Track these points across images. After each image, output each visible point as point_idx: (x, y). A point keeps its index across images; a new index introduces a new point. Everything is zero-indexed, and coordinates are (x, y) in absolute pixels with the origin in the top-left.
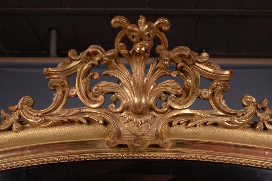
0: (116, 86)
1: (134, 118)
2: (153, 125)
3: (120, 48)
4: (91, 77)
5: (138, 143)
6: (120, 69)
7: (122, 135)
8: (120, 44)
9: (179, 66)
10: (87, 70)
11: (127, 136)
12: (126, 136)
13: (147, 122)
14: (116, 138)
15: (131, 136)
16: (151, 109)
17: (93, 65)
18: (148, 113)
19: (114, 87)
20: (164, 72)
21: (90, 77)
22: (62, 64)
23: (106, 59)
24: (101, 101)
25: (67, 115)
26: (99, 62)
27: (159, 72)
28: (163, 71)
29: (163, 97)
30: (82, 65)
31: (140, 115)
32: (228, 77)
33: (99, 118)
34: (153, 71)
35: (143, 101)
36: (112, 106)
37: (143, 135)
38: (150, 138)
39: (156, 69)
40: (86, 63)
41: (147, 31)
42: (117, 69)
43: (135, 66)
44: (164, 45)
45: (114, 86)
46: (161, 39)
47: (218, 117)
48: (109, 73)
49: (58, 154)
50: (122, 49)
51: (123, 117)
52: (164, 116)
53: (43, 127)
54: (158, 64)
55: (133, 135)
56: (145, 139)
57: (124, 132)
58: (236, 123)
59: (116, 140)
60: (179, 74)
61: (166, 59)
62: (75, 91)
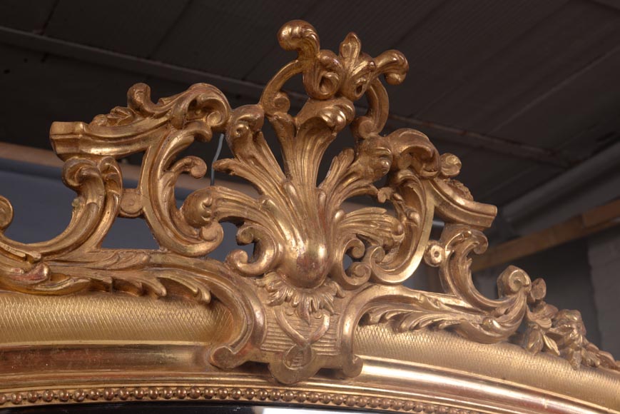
0: (250, 204)
1: (294, 295)
2: (336, 317)
3: (276, 104)
4: (182, 170)
5: (296, 361)
6: (261, 160)
7: (264, 336)
8: (279, 96)
9: (400, 176)
10: (181, 148)
11: (275, 340)
12: (271, 340)
13: (324, 308)
14: (249, 344)
15: (286, 341)
16: (332, 274)
17: (198, 137)
18: (322, 286)
19: (245, 205)
20: (367, 187)
21: (180, 168)
22: (109, 119)
23: (241, 126)
24: (216, 238)
25: (113, 267)
26: (216, 131)
27: (352, 185)
28: (365, 183)
29: (359, 247)
30: (166, 133)
31: (307, 288)
32: (491, 219)
33: (201, 284)
34: (339, 178)
35: (322, 252)
36: (241, 256)
37: (313, 341)
38: (327, 350)
39: (346, 174)
40: (180, 127)
41: (363, 76)
42: (253, 157)
43: (298, 159)
44: (378, 119)
45: (246, 203)
46: (378, 102)
47: (462, 313)
48: (233, 168)
49: (80, 377)
50: (278, 110)
51: (265, 289)
52: (358, 298)
53: (38, 295)
54: (354, 164)
55: (290, 340)
56: (316, 352)
57: (270, 330)
58: (496, 331)
59: (246, 349)
60: (393, 197)
61: (384, 153)
62: (139, 201)
